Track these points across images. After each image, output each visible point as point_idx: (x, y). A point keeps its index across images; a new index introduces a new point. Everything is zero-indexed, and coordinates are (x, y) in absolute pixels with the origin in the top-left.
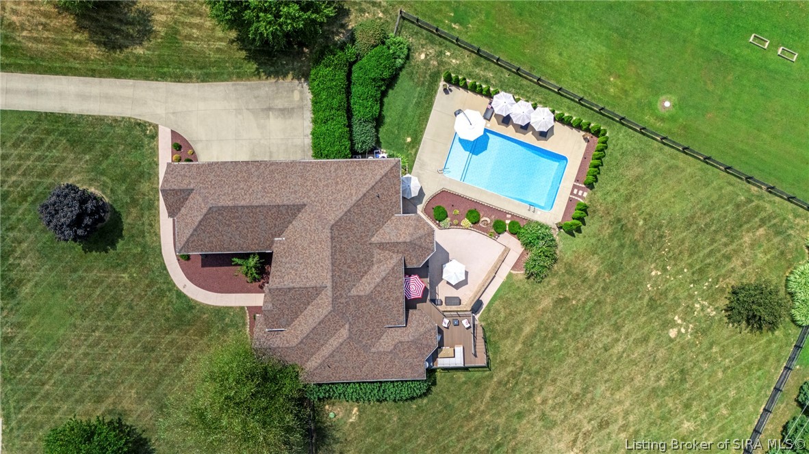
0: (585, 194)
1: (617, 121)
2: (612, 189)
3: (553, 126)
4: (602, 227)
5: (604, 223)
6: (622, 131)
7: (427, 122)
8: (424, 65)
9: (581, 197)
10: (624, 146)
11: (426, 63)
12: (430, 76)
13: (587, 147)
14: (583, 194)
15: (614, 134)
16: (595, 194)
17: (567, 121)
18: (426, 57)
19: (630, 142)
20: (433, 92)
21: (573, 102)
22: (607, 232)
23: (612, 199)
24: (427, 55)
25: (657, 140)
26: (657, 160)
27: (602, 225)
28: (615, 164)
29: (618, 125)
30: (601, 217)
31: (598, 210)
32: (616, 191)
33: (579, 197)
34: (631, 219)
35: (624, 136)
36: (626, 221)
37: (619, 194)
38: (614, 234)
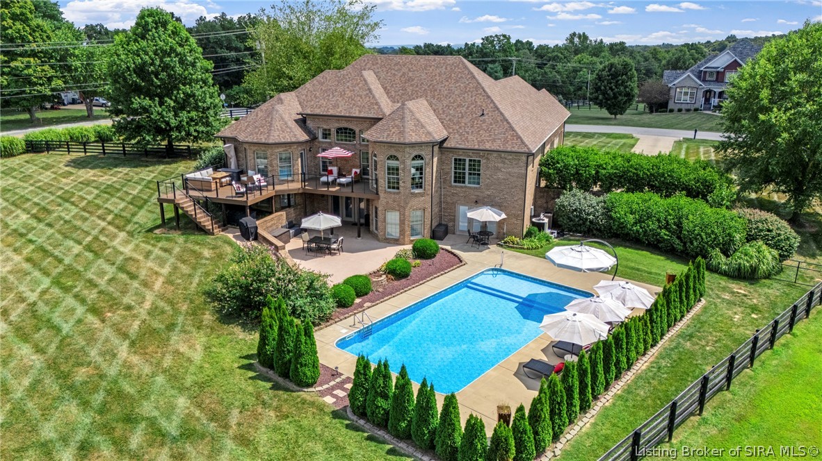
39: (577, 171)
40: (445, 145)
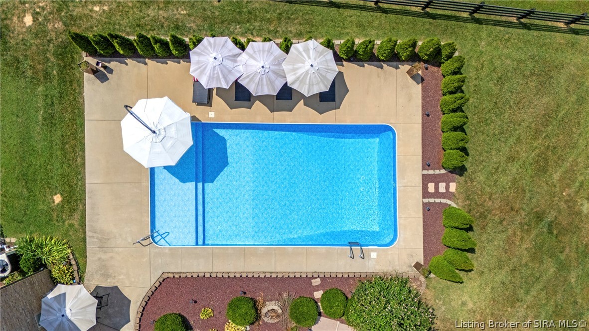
0: (453, 187)
1: (465, 20)
2: (503, 159)
3: (340, 74)
4: (509, 242)
5: (510, 232)
6: (484, 36)
7: (83, 150)
8: (36, 36)
9: (448, 195)
10: (497, 63)
11: (39, 31)
12: (56, 55)
13: (424, 90)
14: (447, 187)
15: (469, 46)
16: (472, 181)
17: (365, 52)
18: (35, 20)
19: (506, 51)
20: (75, 86)
21: (364, 13)
22: (524, 249)
23: (510, 178)
24: (36, 15)
25: (558, 30)
26: (574, 70)
27: (509, 238)
28: (491, 106)
29: (471, 26)
30: (501, 222)
31: (489, 211)
32: (511, 159)
33: (443, 196)
34: (563, 205)
35: (489, 44)
36: (554, 213)
37: (521, 162)
38: (539, 247)
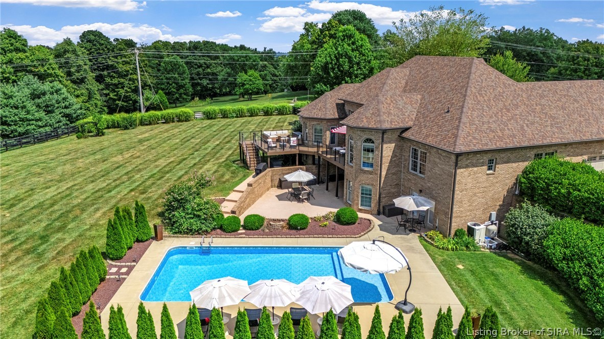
39: (548, 185)
40: (404, 135)
